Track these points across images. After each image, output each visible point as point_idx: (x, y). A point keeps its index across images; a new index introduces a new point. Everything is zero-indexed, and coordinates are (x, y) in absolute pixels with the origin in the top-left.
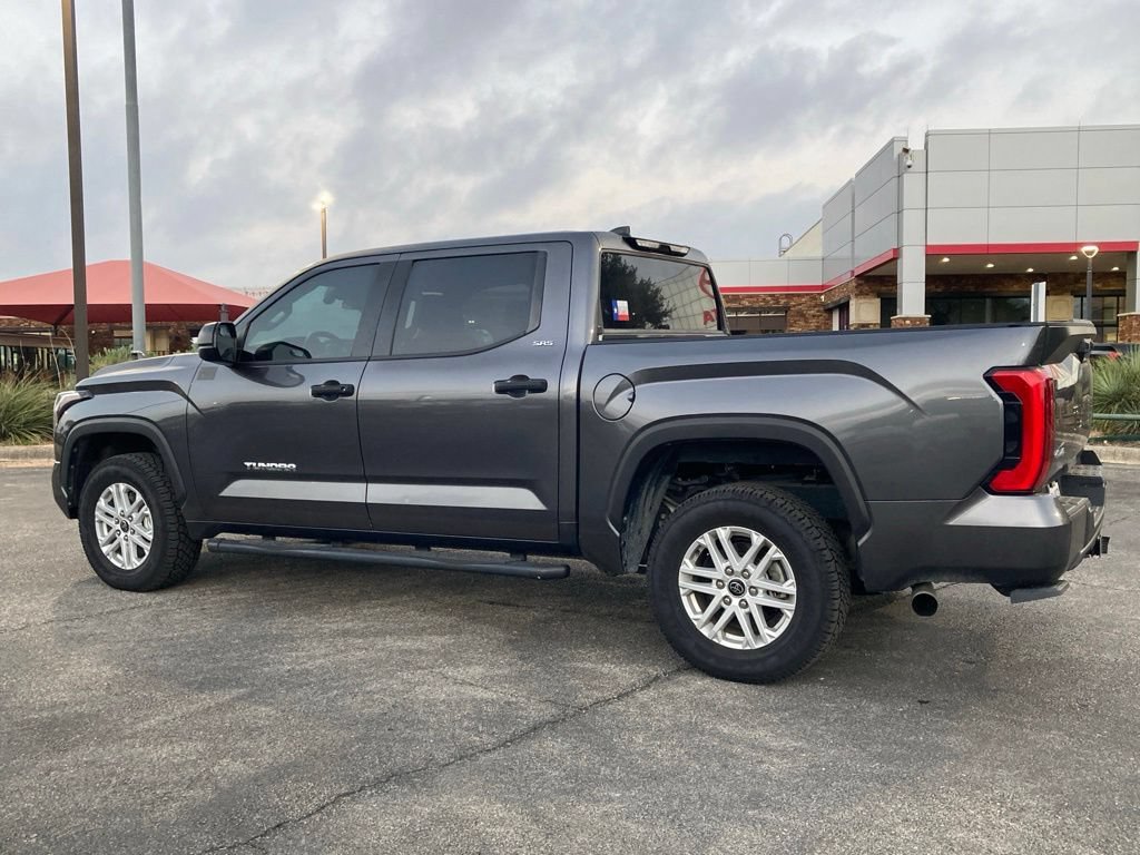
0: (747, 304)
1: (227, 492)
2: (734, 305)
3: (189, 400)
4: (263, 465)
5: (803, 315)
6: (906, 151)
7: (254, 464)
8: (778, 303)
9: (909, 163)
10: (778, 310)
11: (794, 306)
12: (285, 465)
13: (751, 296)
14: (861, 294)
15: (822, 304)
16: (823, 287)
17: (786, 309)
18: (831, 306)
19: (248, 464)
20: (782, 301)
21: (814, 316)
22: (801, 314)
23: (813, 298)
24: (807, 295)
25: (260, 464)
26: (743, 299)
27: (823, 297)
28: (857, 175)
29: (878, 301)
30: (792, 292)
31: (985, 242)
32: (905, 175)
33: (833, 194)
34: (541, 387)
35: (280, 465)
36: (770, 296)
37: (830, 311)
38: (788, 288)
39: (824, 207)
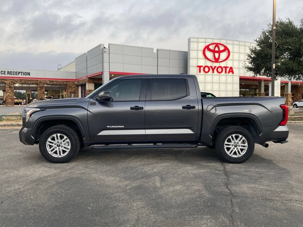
0: (55, 83)
1: (99, 134)
2: (51, 83)
3: (88, 110)
4: (113, 127)
5: (71, 87)
6: (105, 48)
7: (110, 127)
8: (64, 83)
9: (105, 51)
10: (64, 85)
11: (68, 84)
12: (121, 126)
13: (57, 81)
14: (89, 82)
15: (76, 84)
16: (76, 80)
17: (66, 85)
18: (79, 85)
19: (108, 127)
20: (65, 83)
21: (74, 87)
22: (70, 87)
23: (73, 82)
24: (72, 81)
25: (112, 127)
26: (54, 82)
27: (76, 82)
28: (88, 52)
29: (94, 84)
30: (68, 81)
31: (123, 72)
32: (104, 54)
33: (79, 56)
34: (194, 107)
35: (119, 126)
36: (62, 81)
37: (78, 86)
38: (66, 79)
39: (75, 59)
